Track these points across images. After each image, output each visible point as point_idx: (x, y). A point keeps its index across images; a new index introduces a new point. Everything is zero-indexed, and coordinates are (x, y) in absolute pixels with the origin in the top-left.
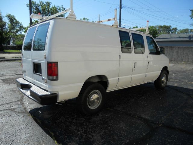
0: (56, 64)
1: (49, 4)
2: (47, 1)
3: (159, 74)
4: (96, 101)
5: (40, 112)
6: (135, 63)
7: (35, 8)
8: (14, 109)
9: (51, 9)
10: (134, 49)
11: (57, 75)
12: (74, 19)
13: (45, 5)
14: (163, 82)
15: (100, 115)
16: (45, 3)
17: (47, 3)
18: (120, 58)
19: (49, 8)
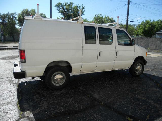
0: (24, 51)
1: (72, 4)
2: (70, 2)
3: (132, 63)
4: (59, 80)
5: (25, 84)
6: (100, 53)
7: (61, 7)
8: (12, 81)
9: (73, 8)
10: (100, 40)
11: (25, 59)
12: (41, 20)
13: (68, 5)
14: (138, 70)
15: (63, 91)
16: (69, 3)
17: (70, 3)
18: (83, 48)
19: (71, 7)
